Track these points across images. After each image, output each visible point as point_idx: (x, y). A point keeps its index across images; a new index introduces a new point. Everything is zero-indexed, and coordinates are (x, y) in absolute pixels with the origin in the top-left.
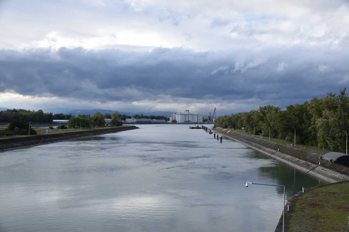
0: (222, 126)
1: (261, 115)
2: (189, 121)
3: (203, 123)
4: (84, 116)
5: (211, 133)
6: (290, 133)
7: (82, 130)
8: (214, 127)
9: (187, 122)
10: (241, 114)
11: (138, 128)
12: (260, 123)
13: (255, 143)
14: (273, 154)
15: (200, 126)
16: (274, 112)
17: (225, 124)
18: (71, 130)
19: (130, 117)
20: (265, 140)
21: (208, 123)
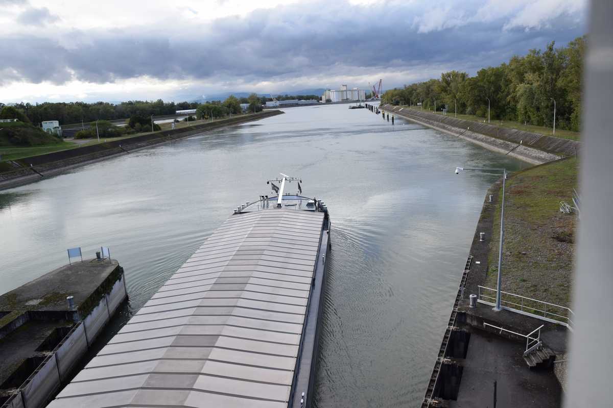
0: (391, 102)
1: (444, 84)
2: (347, 99)
3: (366, 101)
4: (214, 103)
5: (378, 112)
6: (483, 107)
7: (215, 121)
8: (381, 105)
9: (346, 101)
10: (415, 85)
11: (283, 113)
12: (443, 95)
13: (437, 121)
14: (462, 134)
15: (363, 104)
16: (460, 79)
17: (395, 100)
18: (201, 122)
19: (271, 100)
20: (450, 117)
21: (373, 100)
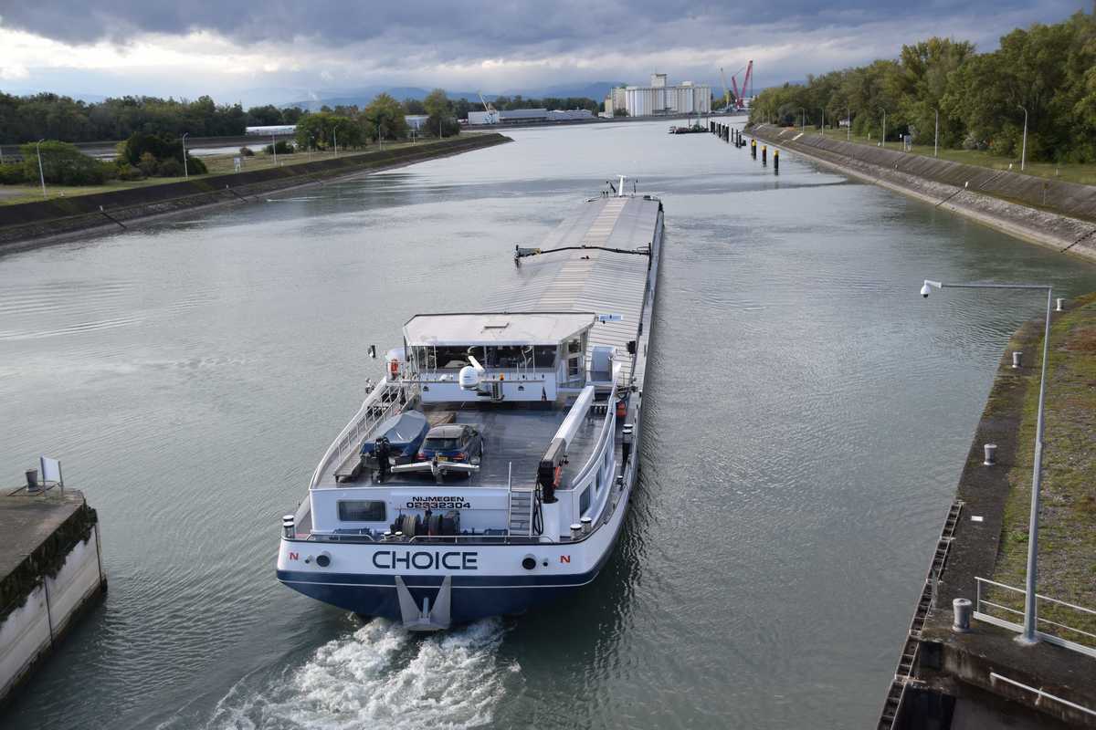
0: (774, 119)
1: (909, 73)
2: (666, 109)
3: (713, 115)
4: (340, 110)
5: (741, 144)
6: (1008, 128)
7: (341, 156)
8: (750, 125)
9: (662, 114)
10: (836, 75)
11: (508, 140)
12: (905, 100)
13: (889, 166)
14: (948, 198)
15: (704, 123)
16: (951, 61)
17: (784, 112)
18: (309, 157)
19: (480, 108)
20: (920, 157)
21: (729, 113)
